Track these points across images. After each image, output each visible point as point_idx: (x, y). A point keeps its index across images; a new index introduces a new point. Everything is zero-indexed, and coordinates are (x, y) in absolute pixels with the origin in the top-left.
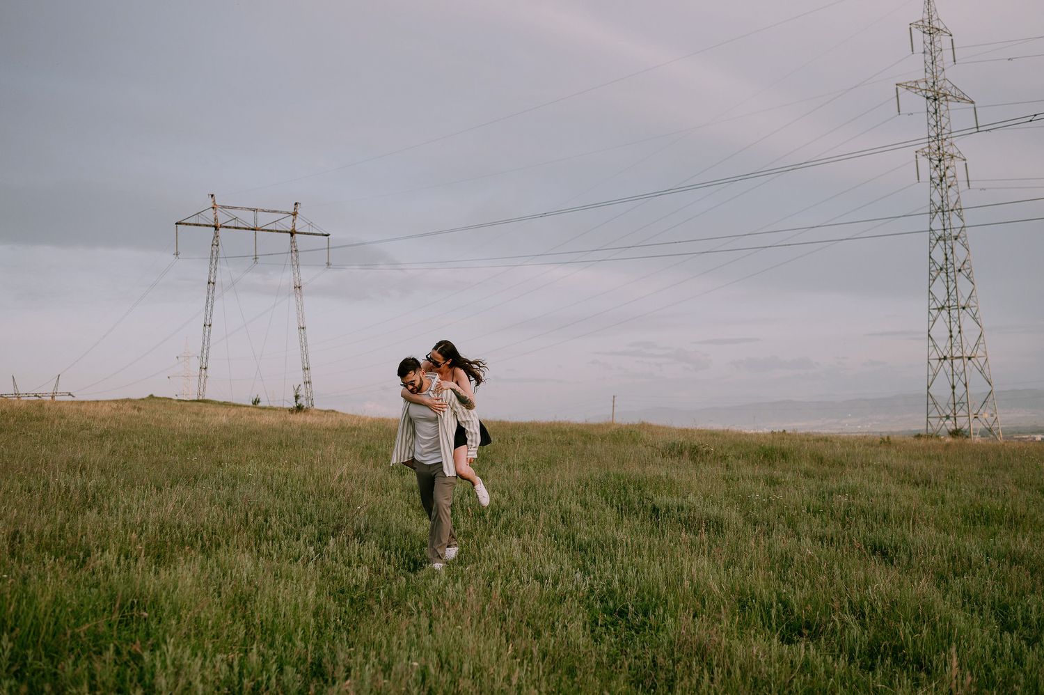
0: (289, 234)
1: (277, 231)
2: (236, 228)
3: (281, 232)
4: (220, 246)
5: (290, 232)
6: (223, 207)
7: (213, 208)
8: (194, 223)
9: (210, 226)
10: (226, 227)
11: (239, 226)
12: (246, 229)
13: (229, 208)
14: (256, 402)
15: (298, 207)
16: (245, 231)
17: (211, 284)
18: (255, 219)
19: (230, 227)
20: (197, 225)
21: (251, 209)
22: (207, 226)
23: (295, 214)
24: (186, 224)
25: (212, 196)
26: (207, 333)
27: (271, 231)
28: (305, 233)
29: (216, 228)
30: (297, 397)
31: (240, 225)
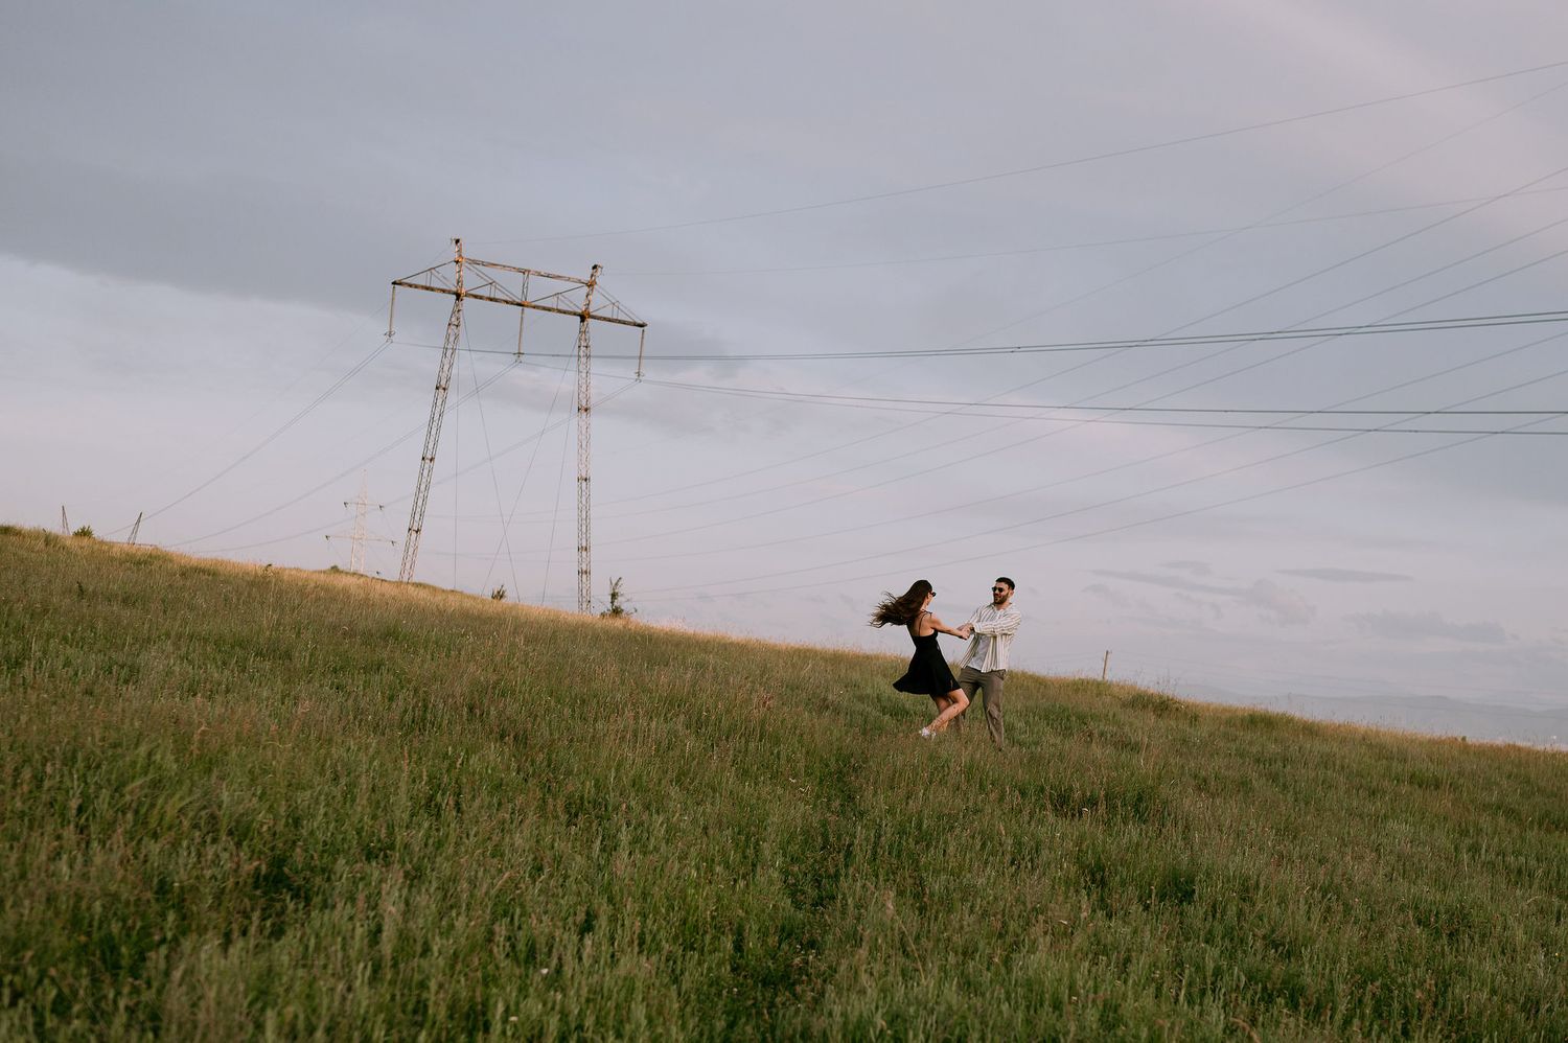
0: (579, 318)
1: (560, 311)
2: (491, 299)
3: (565, 312)
4: (461, 328)
5: (579, 315)
6: (475, 262)
7: (457, 262)
8: (424, 284)
9: (449, 292)
10: (476, 297)
11: (497, 297)
12: (507, 302)
13: (483, 264)
14: (500, 595)
15: (599, 273)
16: (505, 305)
17: (441, 390)
18: (525, 286)
19: (481, 298)
20: (427, 288)
21: (519, 270)
22: (444, 291)
23: (591, 285)
24: (410, 286)
25: (457, 241)
26: (425, 473)
27: (549, 310)
28: (605, 319)
29: (458, 296)
30: (614, 596)
31: (499, 295)
